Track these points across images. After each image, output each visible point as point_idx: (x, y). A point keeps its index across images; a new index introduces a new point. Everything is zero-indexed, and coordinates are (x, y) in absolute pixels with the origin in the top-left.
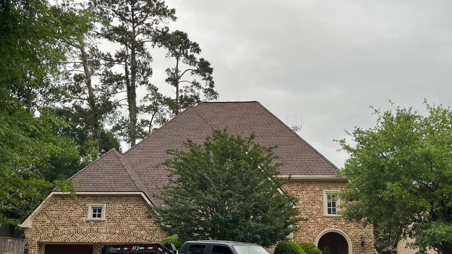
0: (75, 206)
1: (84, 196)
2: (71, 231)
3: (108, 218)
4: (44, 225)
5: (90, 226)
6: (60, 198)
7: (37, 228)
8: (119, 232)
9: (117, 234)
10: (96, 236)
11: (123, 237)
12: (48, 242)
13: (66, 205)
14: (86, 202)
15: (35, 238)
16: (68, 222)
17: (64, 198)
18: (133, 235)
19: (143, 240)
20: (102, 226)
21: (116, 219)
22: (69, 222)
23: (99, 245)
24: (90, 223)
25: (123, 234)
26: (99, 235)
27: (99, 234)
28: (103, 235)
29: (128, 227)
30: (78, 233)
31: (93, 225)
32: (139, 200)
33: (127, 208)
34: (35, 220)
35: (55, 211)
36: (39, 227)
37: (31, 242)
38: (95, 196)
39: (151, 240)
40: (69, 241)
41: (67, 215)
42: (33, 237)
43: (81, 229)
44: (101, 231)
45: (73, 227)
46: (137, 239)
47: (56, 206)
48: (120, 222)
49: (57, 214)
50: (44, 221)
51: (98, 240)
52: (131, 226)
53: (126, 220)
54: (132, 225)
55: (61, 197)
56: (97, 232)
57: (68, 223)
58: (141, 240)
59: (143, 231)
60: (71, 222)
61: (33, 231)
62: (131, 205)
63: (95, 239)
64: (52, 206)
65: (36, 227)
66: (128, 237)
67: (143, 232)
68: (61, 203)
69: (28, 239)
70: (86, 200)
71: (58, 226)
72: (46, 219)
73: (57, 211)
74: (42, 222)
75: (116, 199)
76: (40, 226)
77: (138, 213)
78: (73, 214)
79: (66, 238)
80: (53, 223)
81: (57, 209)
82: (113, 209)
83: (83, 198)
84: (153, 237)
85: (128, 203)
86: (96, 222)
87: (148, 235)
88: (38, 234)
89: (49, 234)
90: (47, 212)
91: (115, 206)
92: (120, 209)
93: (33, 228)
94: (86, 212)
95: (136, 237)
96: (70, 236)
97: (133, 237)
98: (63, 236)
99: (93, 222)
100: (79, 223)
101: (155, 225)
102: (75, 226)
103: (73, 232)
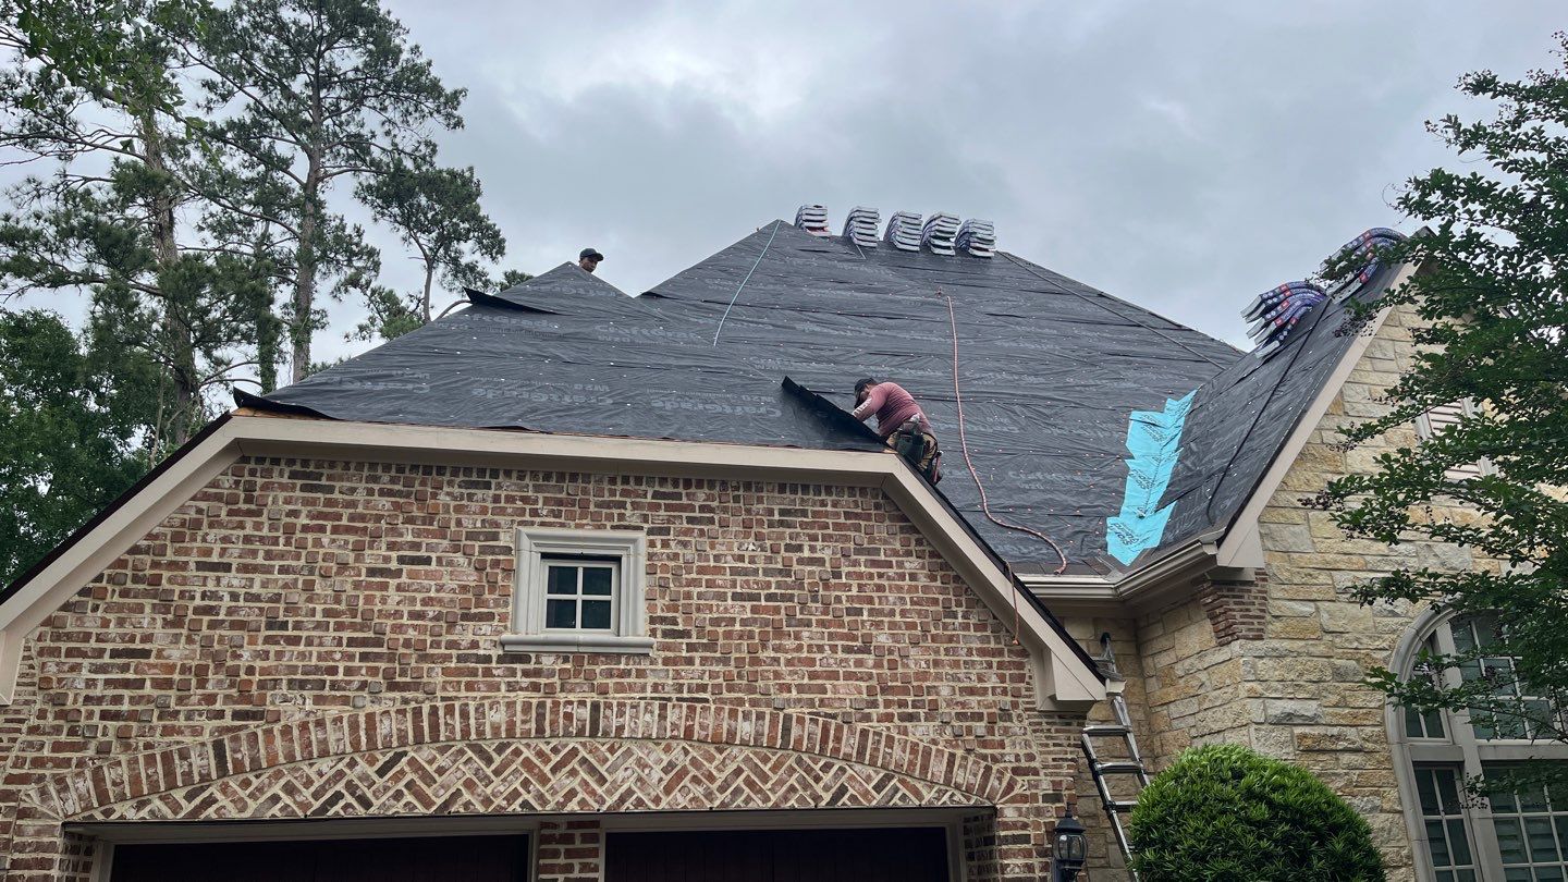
0: (409, 538)
1: (481, 472)
2: (384, 728)
4: (140, 684)
5: (535, 687)
6: (285, 480)
7: (69, 705)
8: (759, 735)
9: (744, 743)
10: (584, 761)
11: (791, 770)
12: (166, 823)
13: (335, 530)
14: (502, 511)
15: (43, 793)
16: (351, 657)
17: (319, 477)
18: (861, 753)
19: (932, 783)
20: (631, 688)
21: (728, 635)
22: (364, 657)
24: (532, 666)
25: (784, 747)
26: (612, 759)
27: (612, 750)
28: (638, 753)
29: (817, 697)
30: (435, 738)
31: (556, 679)
32: (868, 518)
33: (796, 567)
34: (48, 643)
35: (244, 568)
36: (88, 699)
37: (5, 828)
38: (561, 477)
39: (983, 788)
40: (361, 811)
41: (343, 607)
42: (24, 779)
44: (620, 729)
45: (397, 695)
46: (888, 778)
47: (249, 531)
48: (755, 661)
49: (257, 598)
50: (138, 645)
51: (600, 791)
52: (835, 690)
53: (799, 648)
54: (841, 682)
55: (297, 467)
56: (593, 734)
57: (357, 663)
58: (919, 785)
59: (923, 723)
60: (378, 657)
61: (33, 730)
62: (819, 544)
63: (575, 783)
64: (213, 534)
65: (57, 701)
66: (827, 767)
67: (922, 731)
68: (294, 514)
70: (496, 499)
71: (262, 685)
72: (159, 630)
73: (255, 569)
74: (115, 654)
75: (715, 504)
76: (98, 692)
77: (870, 600)
78: (394, 597)
79: (340, 787)
80: (219, 665)
81: (261, 554)
82: (701, 571)
83: (475, 485)
84: (995, 768)
85: (799, 530)
86: (578, 659)
87: (960, 753)
88: (79, 755)
89: (176, 757)
90: (170, 580)
91: (713, 547)
92: (745, 572)
93: (27, 703)
94: (501, 583)
95: (883, 767)
96: (371, 771)
97: (858, 767)
98: (311, 765)
99: (552, 659)
100: (447, 664)
101: (992, 681)
102: (417, 690)
103: (399, 738)
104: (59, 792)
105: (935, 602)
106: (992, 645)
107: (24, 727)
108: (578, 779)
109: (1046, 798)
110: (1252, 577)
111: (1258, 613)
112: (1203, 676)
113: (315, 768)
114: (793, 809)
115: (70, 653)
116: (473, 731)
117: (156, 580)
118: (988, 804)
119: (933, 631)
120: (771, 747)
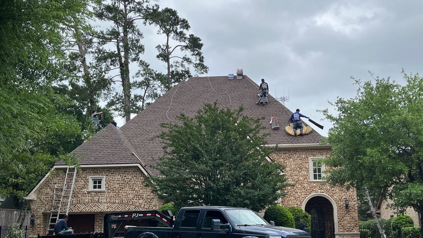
1: (85, 169)
2: (74, 202)
3: (108, 189)
4: (48, 197)
5: (91, 197)
6: (61, 172)
8: (119, 202)
9: (117, 203)
10: (97, 206)
11: (123, 206)
14: (87, 174)
15: (40, 210)
18: (132, 204)
19: (142, 208)
20: (103, 196)
21: (115, 189)
23: (100, 214)
24: (91, 194)
25: (122, 203)
27: (100, 204)
28: (104, 204)
29: (127, 197)
30: (80, 203)
31: (94, 196)
32: (136, 171)
33: (125, 179)
34: (39, 193)
35: (58, 183)
37: (37, 213)
38: (95, 169)
39: (149, 208)
40: (72, 211)
42: (38, 208)
43: (83, 200)
44: (101, 202)
45: (76, 198)
46: (136, 207)
47: (58, 178)
48: (119, 192)
50: (48, 193)
51: (99, 209)
52: (129, 196)
53: (125, 190)
55: (63, 170)
56: (98, 202)
58: (140, 208)
61: (38, 203)
62: (129, 176)
63: (96, 208)
64: (55, 179)
65: (41, 199)
66: (127, 206)
67: (141, 201)
68: (63, 176)
69: (34, 210)
70: (87, 172)
72: (50, 191)
74: (46, 194)
75: (115, 171)
76: (44, 198)
77: (135, 183)
82: (112, 180)
83: (84, 171)
84: (151, 206)
85: (126, 174)
86: (97, 193)
87: (146, 204)
88: (43, 205)
91: (114, 177)
92: (118, 180)
93: (38, 200)
94: (87, 184)
96: (73, 207)
97: (132, 206)
99: (94, 193)
100: (81, 194)
102: (78, 197)
103: (76, 203)
114: (123, 211)
115: (41, 194)
116: (84, 202)
117: (49, 185)
120: (120, 203)
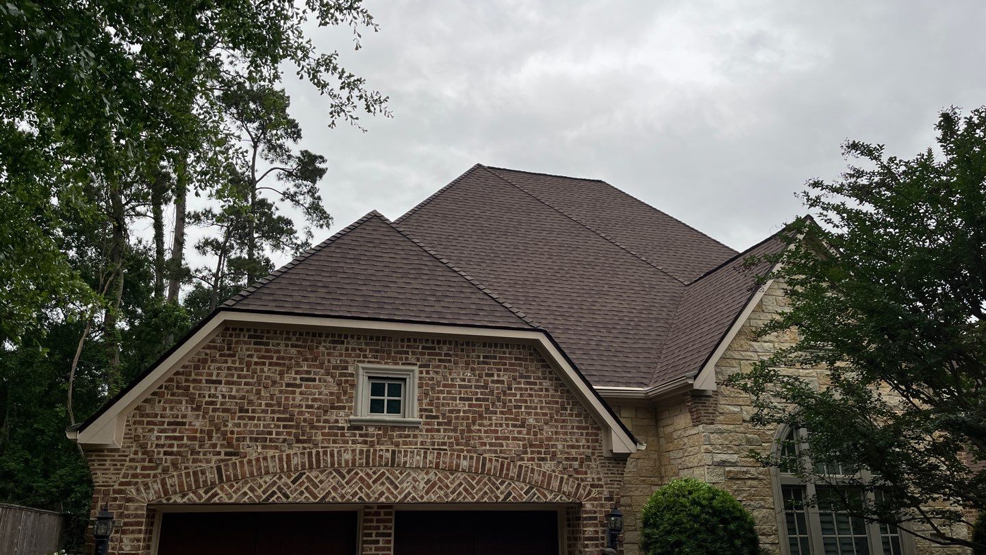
0: (305, 368)
1: (340, 336)
2: (294, 461)
4: (181, 438)
5: (365, 442)
6: (246, 339)
7: (149, 448)
8: (470, 467)
9: (464, 471)
10: (388, 478)
11: (485, 484)
12: (195, 504)
13: (270, 364)
14: (350, 356)
15: (138, 490)
16: (278, 427)
17: (262, 337)
18: (519, 476)
19: (552, 492)
20: (411, 443)
21: (457, 418)
22: (285, 427)
23: (382, 511)
24: (364, 432)
25: (482, 473)
26: (401, 477)
27: (401, 473)
28: (413, 475)
29: (498, 449)
30: (318, 467)
31: (375, 439)
32: (526, 360)
33: (490, 385)
34: (138, 418)
35: (228, 383)
36: (157, 445)
37: (120, 507)
38: (378, 339)
39: (576, 494)
40: (284, 500)
41: (274, 402)
44: (405, 463)
45: (301, 445)
46: (531, 488)
47: (230, 364)
48: (470, 431)
49: (234, 397)
50: (180, 420)
51: (395, 492)
52: (507, 445)
53: (491, 425)
54: (510, 441)
55: (252, 333)
56: (392, 465)
57: (281, 430)
58: (546, 492)
59: (549, 462)
60: (291, 427)
61: (132, 460)
62: (502, 373)
63: (384, 489)
64: (213, 366)
65: (143, 446)
66: (502, 483)
67: (548, 466)
68: (251, 356)
69: (106, 493)
70: (347, 349)
71: (238, 440)
72: (189, 413)
73: (233, 383)
74: (170, 424)
75: (452, 353)
76: (162, 442)
77: (526, 401)
78: (298, 397)
79: (275, 489)
80: (218, 430)
81: (236, 376)
82: (445, 386)
83: (337, 342)
84: (582, 484)
85: (492, 366)
86: (386, 429)
87: (566, 477)
88: (154, 472)
89: (200, 473)
90: (193, 388)
91: (450, 374)
92: (466, 387)
93: (128, 447)
94: (349, 391)
95: (529, 483)
96: (289, 482)
97: (517, 483)
98: (261, 478)
99: (373, 429)
100: (324, 431)
101: (583, 442)
102: (309, 443)
103: (302, 466)
104: (145, 489)
105: (557, 403)
106: (584, 424)
107: (128, 459)
108: (385, 487)
109: (606, 499)
110: (711, 394)
111: (712, 411)
112: (686, 440)
113: (263, 479)
114: (486, 502)
115: (148, 423)
116: (336, 463)
117: (187, 388)
118: (578, 501)
119: (556, 417)
120: (476, 473)
